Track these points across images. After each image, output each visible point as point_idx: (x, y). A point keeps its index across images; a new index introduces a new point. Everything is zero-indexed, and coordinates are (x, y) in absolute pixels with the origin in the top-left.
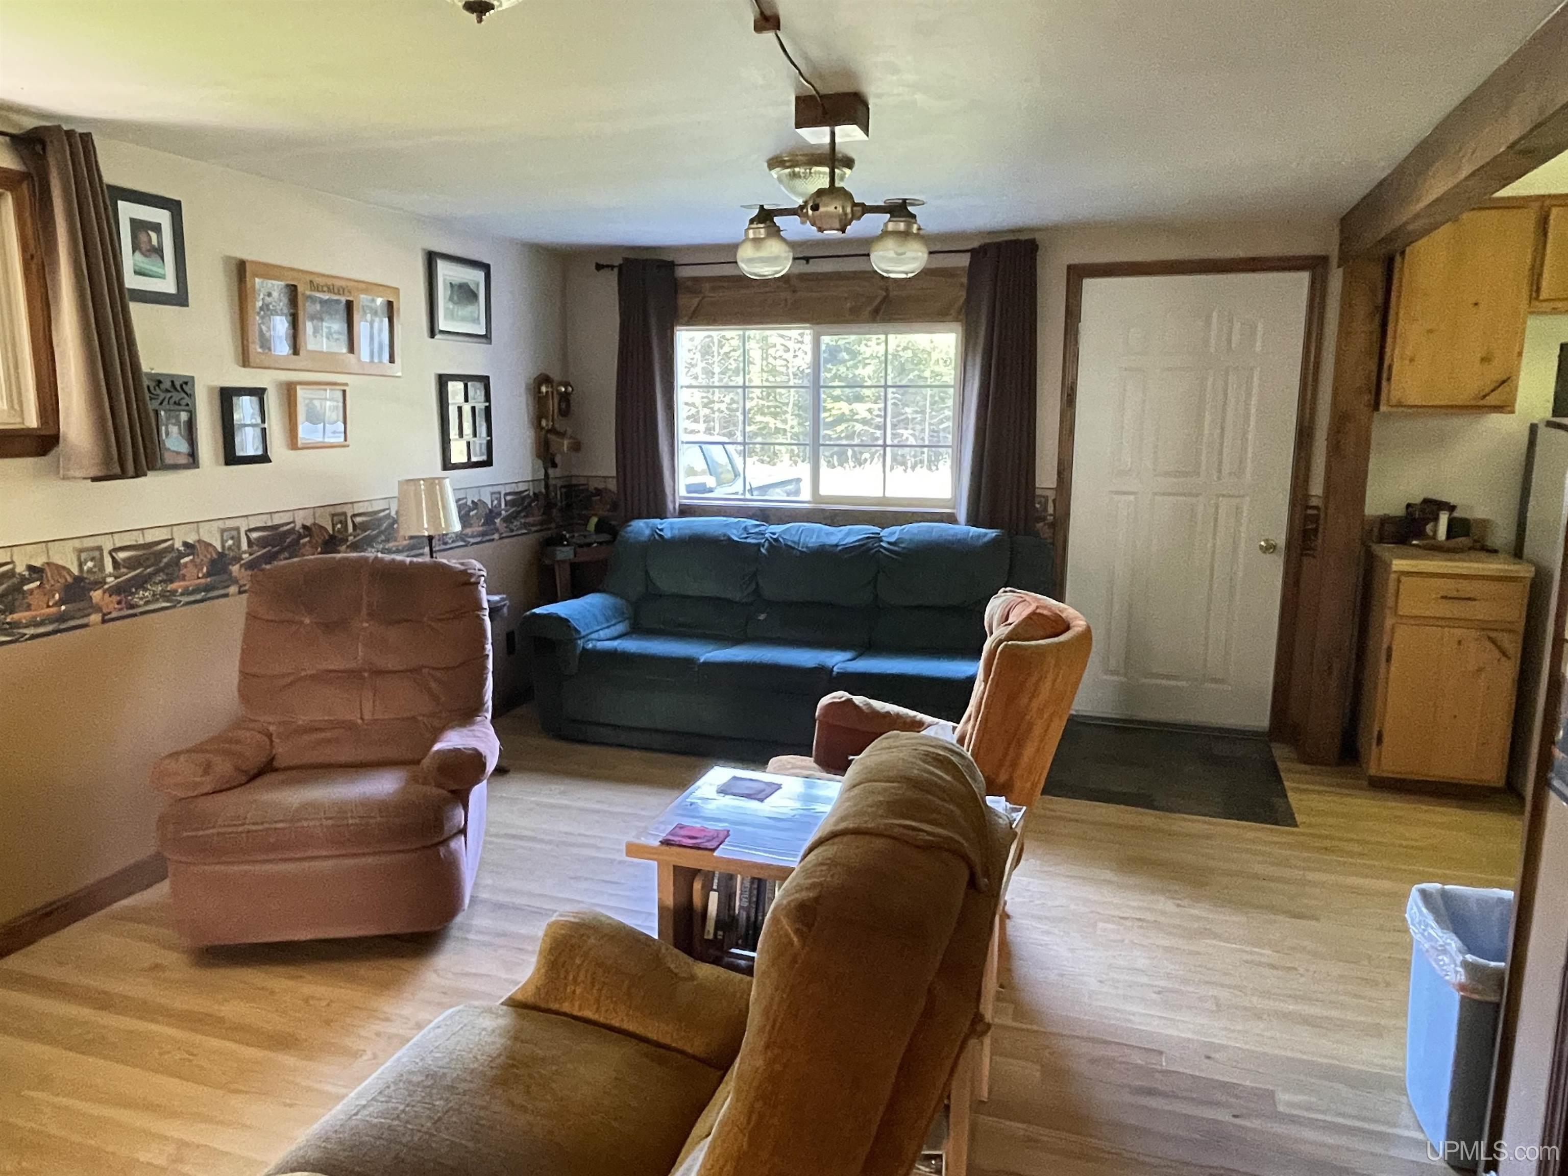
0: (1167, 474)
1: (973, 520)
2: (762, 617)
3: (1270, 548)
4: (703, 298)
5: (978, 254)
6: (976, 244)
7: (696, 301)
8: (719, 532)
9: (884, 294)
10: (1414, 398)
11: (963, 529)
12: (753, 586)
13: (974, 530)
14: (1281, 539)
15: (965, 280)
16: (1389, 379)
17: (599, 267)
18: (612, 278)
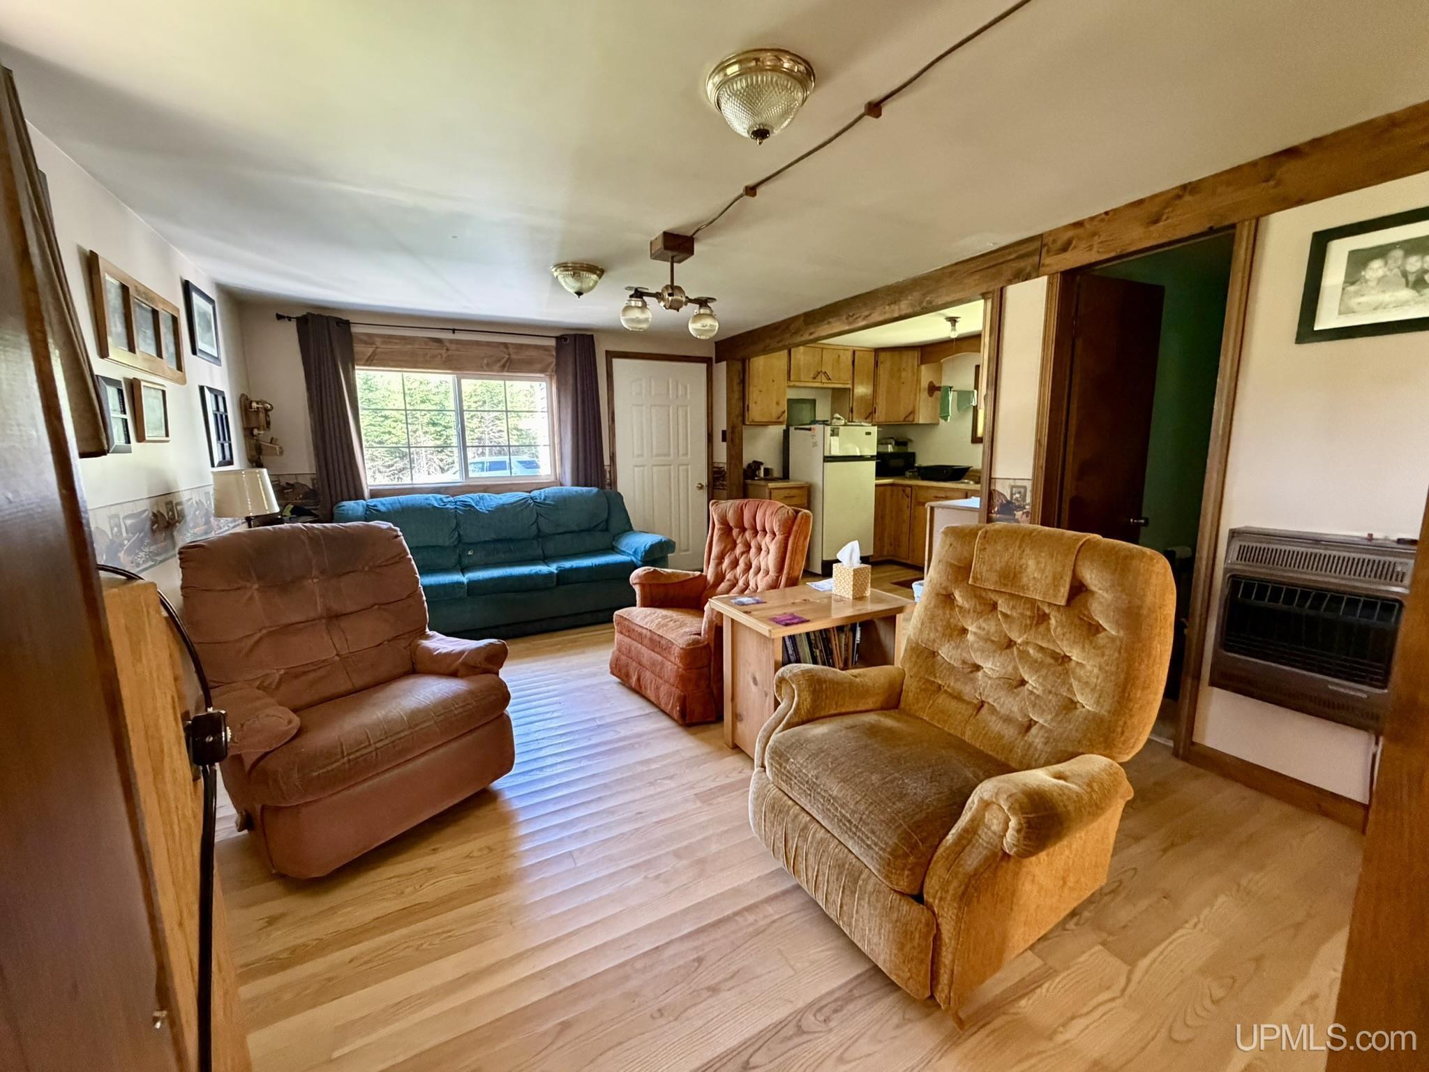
0: (658, 455)
1: (576, 483)
2: (470, 553)
3: (701, 487)
4: (377, 348)
5: (560, 339)
6: (558, 334)
7: (371, 350)
8: (424, 503)
9: (507, 356)
10: (758, 418)
11: (569, 488)
12: (456, 535)
13: (578, 489)
14: (705, 482)
15: (554, 353)
16: (748, 410)
17: (279, 317)
18: (292, 328)
